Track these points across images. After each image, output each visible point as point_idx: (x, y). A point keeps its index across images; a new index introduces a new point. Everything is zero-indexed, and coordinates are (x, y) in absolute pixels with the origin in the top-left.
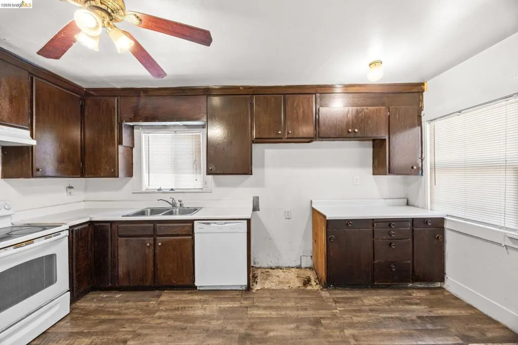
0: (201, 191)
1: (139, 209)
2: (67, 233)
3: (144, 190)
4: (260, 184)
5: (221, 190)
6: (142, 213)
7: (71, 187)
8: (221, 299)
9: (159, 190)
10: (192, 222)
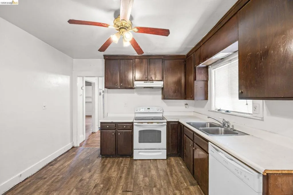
2: (166, 124)
7: (187, 104)
9: (219, 110)
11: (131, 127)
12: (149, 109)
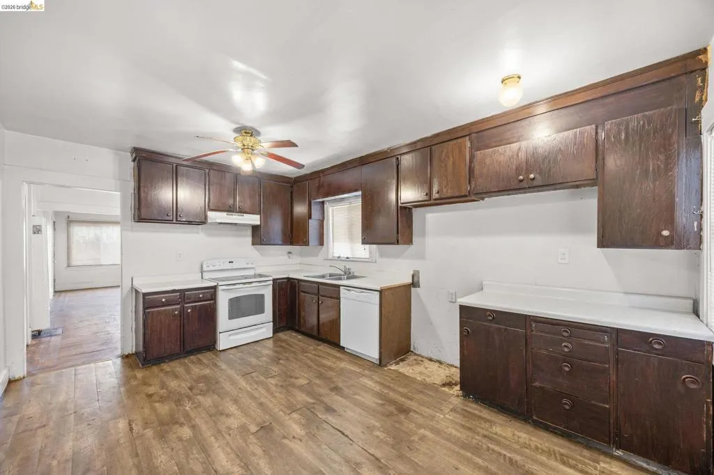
0: (367, 260)
1: (321, 274)
2: (271, 282)
3: (330, 257)
4: (421, 256)
5: (385, 260)
6: (323, 277)
7: (290, 253)
8: (351, 362)
9: (339, 257)
10: (338, 286)
11: (212, 296)
12: (232, 262)
